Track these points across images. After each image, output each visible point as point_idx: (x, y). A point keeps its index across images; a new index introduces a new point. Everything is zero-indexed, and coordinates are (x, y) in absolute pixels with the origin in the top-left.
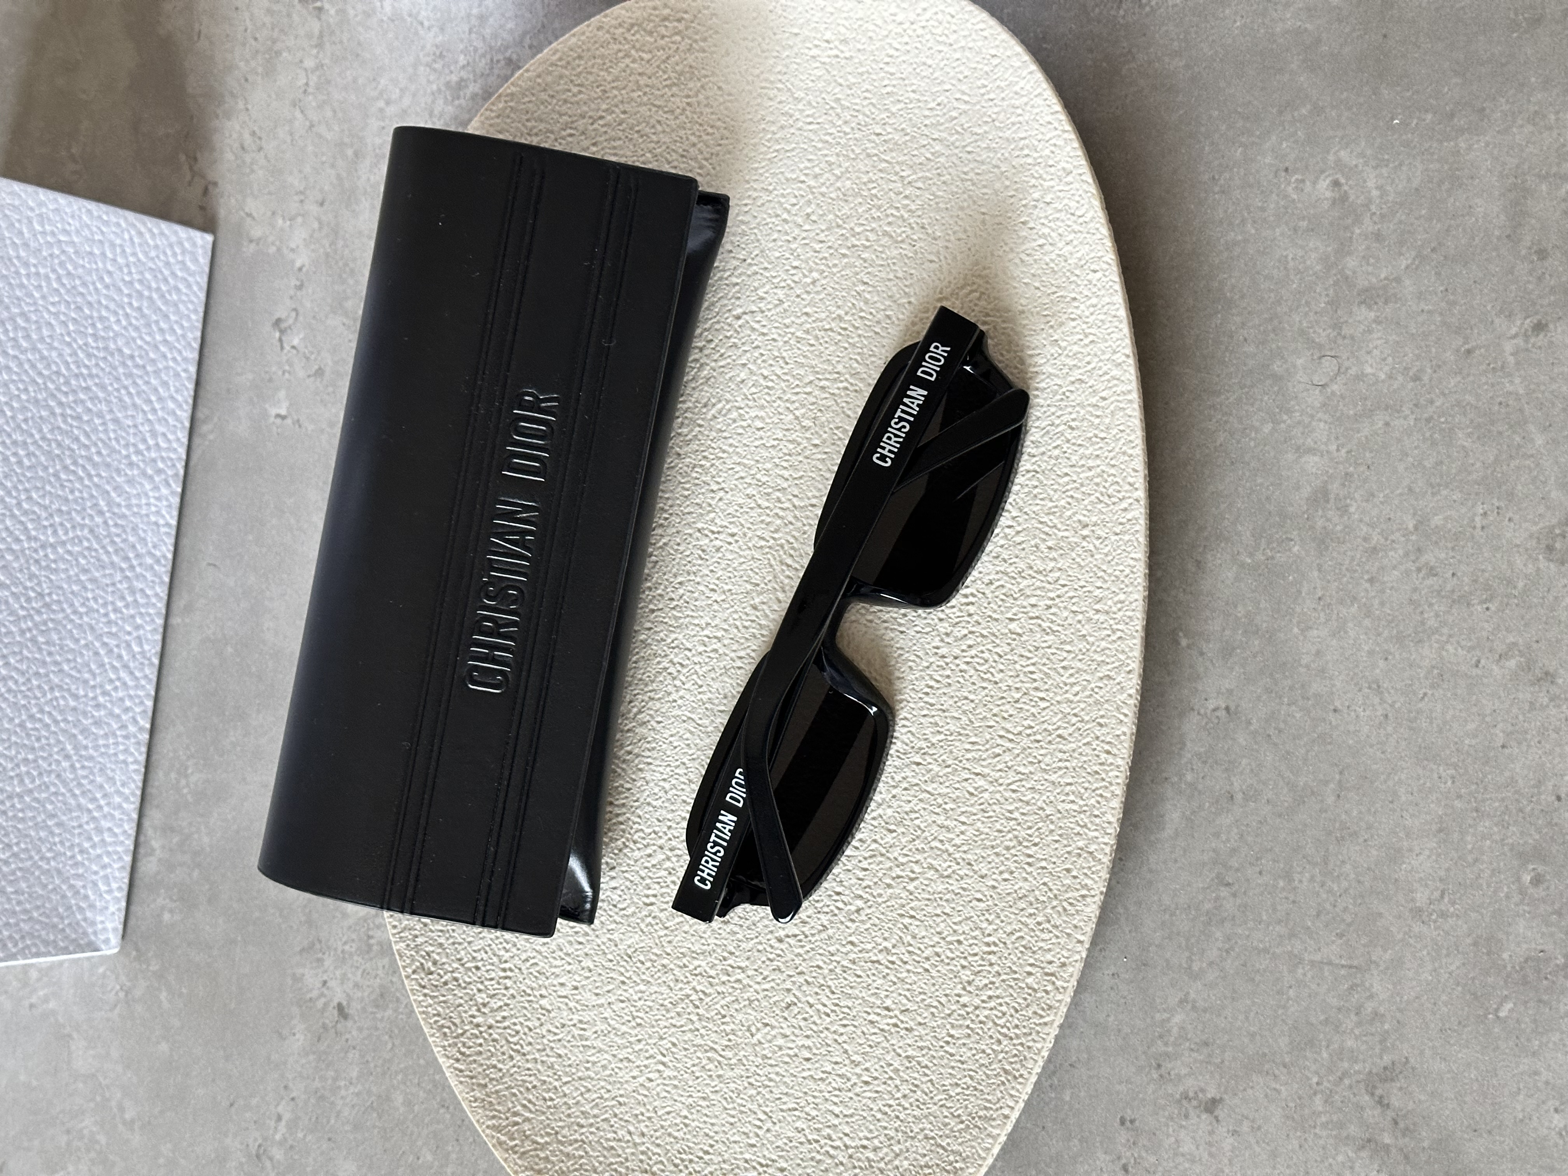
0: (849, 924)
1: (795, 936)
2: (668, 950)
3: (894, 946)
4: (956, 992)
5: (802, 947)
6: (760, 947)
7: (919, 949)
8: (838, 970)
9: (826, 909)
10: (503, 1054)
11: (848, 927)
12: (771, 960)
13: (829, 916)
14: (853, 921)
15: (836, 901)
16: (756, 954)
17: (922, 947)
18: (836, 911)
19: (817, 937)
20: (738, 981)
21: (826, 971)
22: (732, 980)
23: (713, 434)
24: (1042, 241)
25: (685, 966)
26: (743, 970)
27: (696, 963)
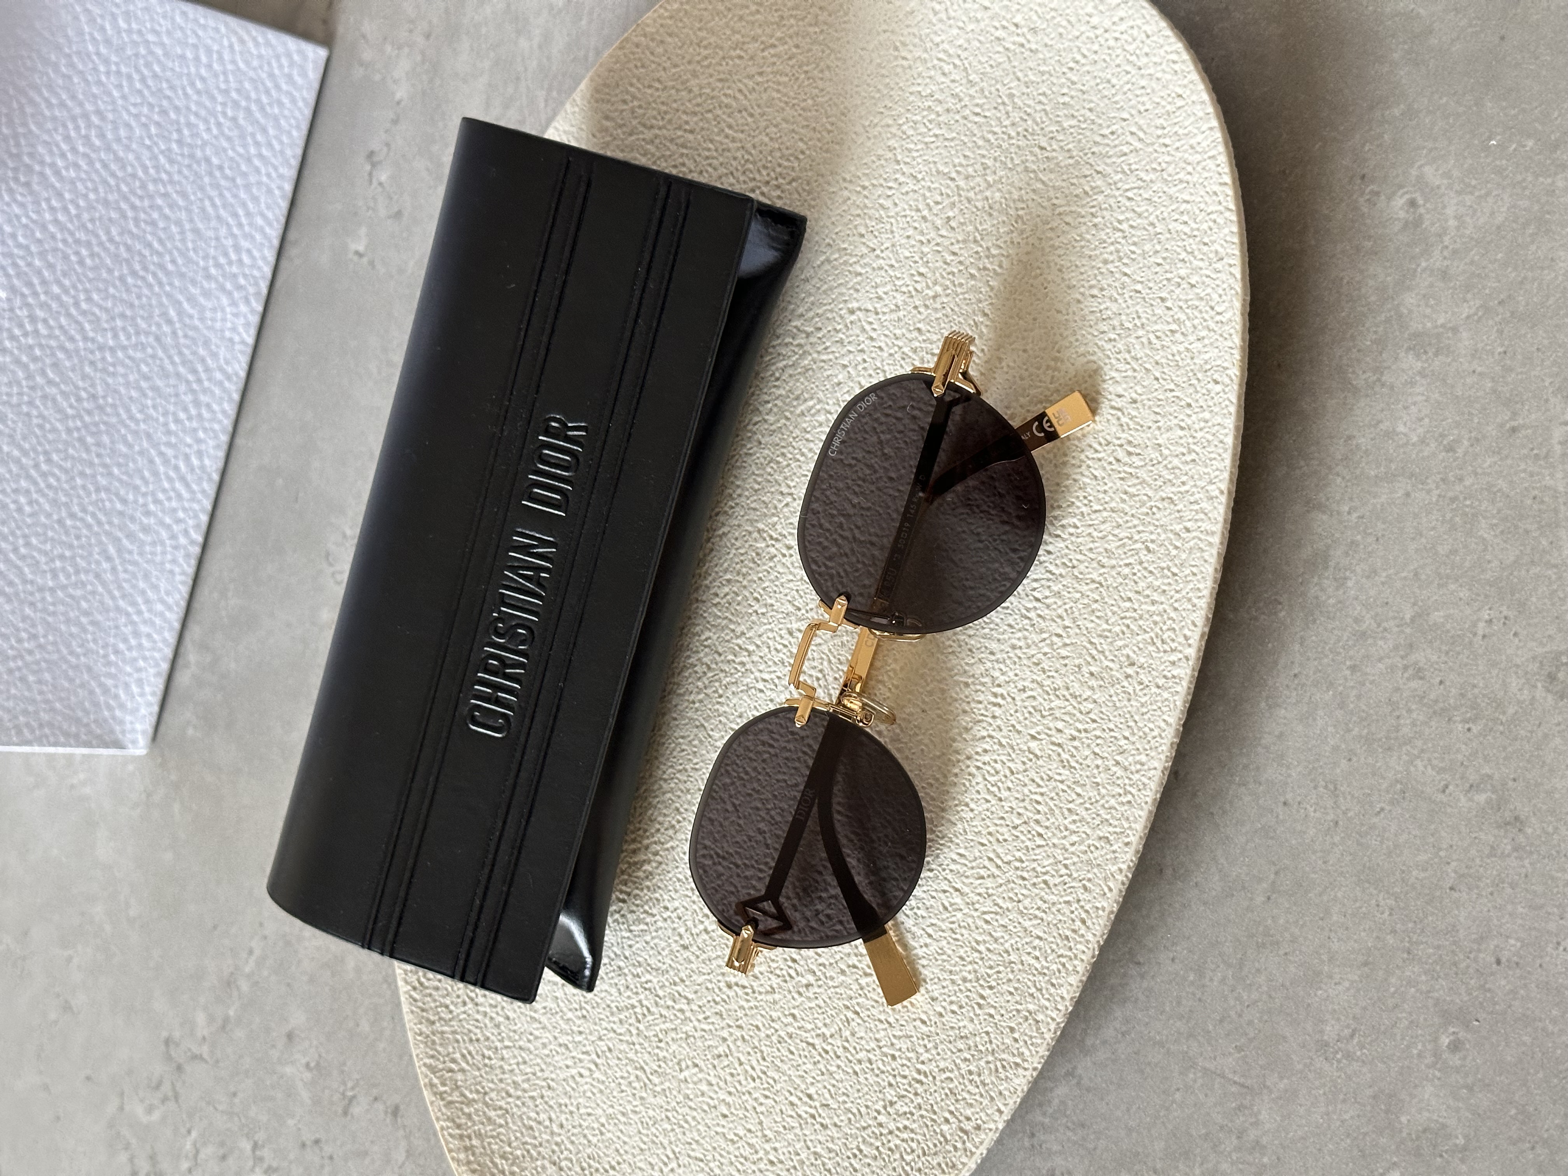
0: (796, 996)
5: (748, 1001)
8: (774, 1038)
9: (778, 972)
12: (716, 1003)
13: (779, 980)
14: (800, 994)
18: (787, 978)
19: (762, 997)
20: (682, 1011)
21: (763, 1035)
22: (677, 1007)
23: (797, 432)
24: (1174, 327)
25: (638, 976)
26: (689, 1001)
27: (648, 977)
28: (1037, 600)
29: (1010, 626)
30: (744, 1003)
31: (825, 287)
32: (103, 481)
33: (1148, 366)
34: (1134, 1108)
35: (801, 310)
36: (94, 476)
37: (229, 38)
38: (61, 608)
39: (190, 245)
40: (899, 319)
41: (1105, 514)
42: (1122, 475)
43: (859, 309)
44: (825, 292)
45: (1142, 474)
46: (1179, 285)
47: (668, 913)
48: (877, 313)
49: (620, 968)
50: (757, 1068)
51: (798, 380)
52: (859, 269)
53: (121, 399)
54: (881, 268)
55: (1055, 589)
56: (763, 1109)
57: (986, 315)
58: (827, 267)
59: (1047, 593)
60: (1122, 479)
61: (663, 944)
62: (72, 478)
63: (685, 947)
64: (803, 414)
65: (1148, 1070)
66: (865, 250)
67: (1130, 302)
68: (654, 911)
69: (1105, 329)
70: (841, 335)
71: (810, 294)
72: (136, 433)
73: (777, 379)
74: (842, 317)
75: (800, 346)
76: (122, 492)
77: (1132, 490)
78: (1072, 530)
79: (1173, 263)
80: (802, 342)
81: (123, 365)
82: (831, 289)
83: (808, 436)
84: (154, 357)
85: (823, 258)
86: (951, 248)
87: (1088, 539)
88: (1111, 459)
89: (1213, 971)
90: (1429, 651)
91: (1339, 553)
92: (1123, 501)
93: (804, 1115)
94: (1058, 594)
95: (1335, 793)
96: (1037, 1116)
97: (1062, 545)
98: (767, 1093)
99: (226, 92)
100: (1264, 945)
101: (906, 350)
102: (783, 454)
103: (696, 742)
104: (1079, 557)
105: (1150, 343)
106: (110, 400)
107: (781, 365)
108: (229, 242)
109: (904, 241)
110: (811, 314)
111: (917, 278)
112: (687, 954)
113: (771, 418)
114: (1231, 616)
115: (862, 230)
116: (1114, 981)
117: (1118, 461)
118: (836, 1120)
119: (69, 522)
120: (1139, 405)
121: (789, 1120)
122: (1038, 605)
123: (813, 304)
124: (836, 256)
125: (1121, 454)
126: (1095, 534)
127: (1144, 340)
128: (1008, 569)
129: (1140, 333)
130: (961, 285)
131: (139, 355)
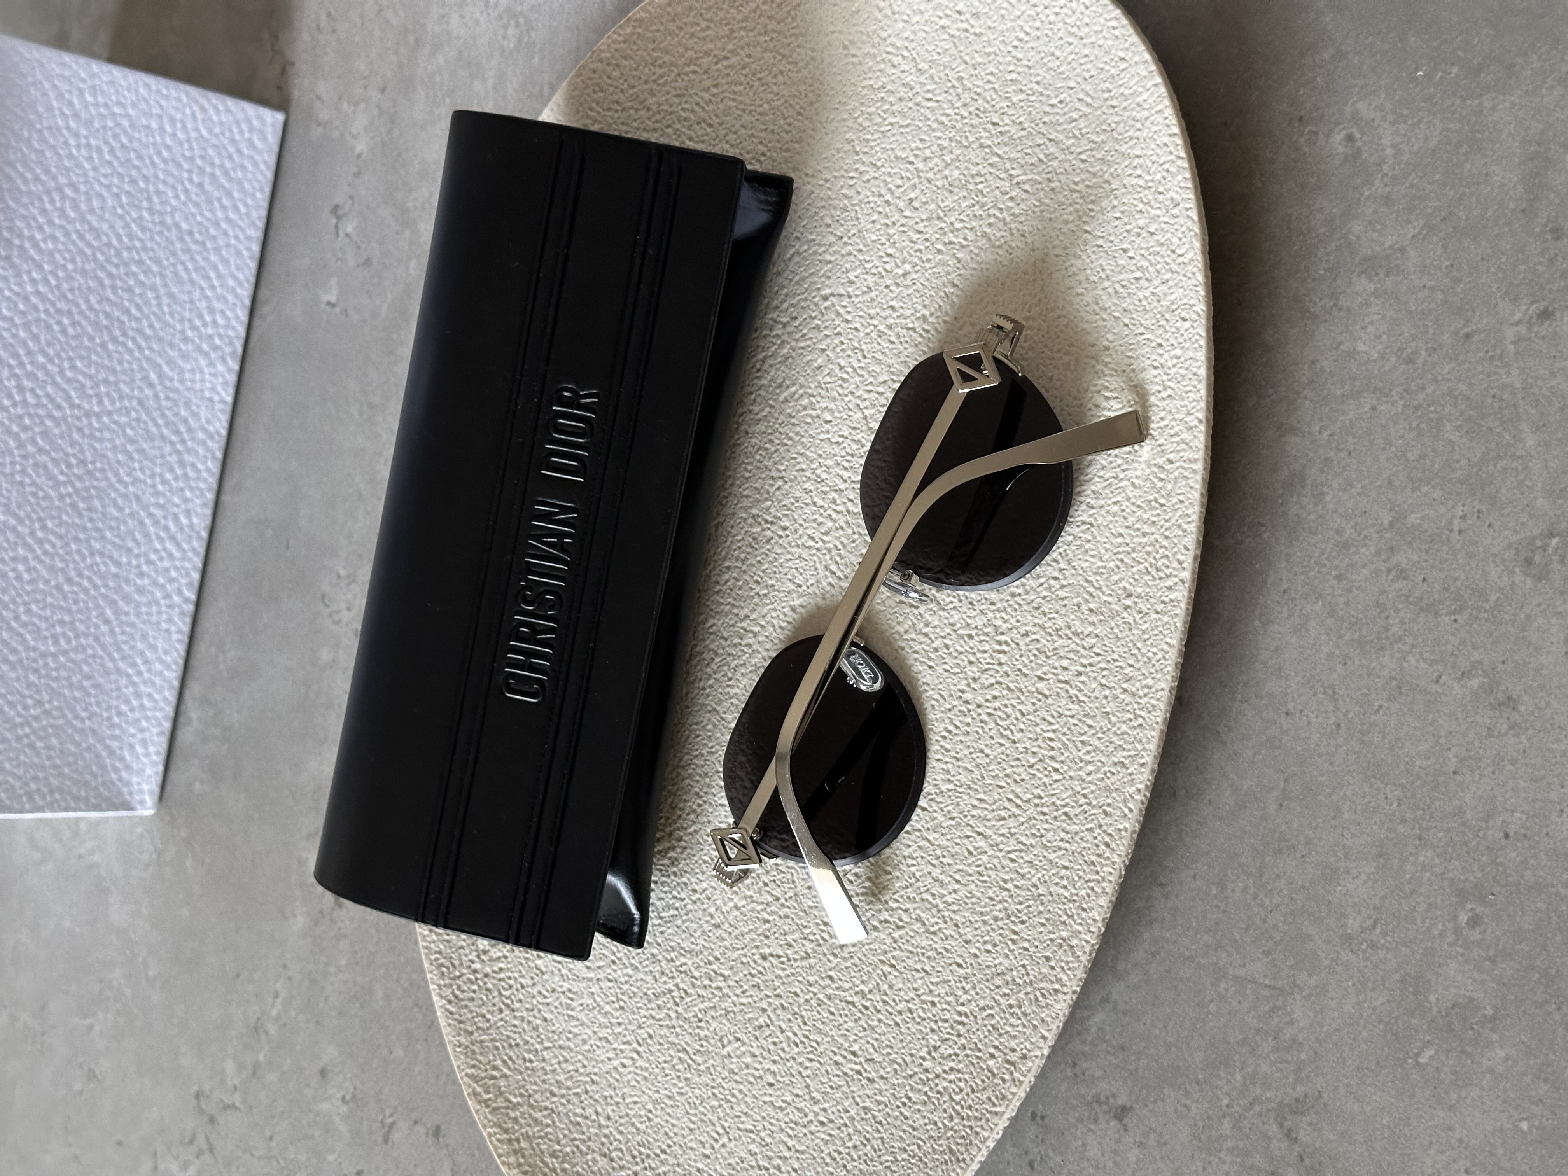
1: (779, 957)
2: (660, 941)
3: (870, 992)
4: (921, 1054)
5: (784, 969)
6: (745, 960)
7: (894, 1000)
8: (814, 1002)
10: (494, 1005)
11: (829, 961)
12: (753, 976)
13: (813, 945)
15: (822, 931)
16: (739, 965)
17: (897, 999)
18: (821, 942)
19: (799, 964)
20: (719, 988)
21: (802, 1000)
22: (714, 985)
23: (782, 418)
24: (1139, 274)
25: (672, 960)
26: (725, 978)
27: (683, 960)
30: (779, 972)
31: (797, 278)
32: (97, 546)
33: (1116, 314)
34: (1171, 1025)
35: (775, 303)
36: (87, 541)
37: (191, 108)
38: (64, 674)
39: (166, 309)
40: (872, 300)
43: (832, 295)
44: (797, 283)
46: (1139, 235)
47: (698, 896)
48: (850, 297)
49: (653, 955)
50: (799, 1033)
51: (778, 369)
52: (828, 257)
53: (107, 463)
54: (850, 254)
56: (809, 1072)
57: (955, 286)
58: (797, 259)
61: (694, 926)
62: (67, 544)
63: (717, 926)
64: (786, 400)
65: (1181, 986)
66: (832, 239)
67: (1093, 256)
68: (683, 895)
69: (1073, 284)
70: (817, 322)
71: (783, 287)
72: (125, 496)
73: (759, 370)
74: (816, 305)
75: (778, 336)
76: (116, 555)
79: (1131, 215)
80: (780, 332)
82: (803, 279)
83: (793, 420)
84: (138, 420)
85: (792, 251)
86: (917, 227)
89: (1234, 882)
90: (1409, 552)
91: (1314, 470)
93: (851, 1073)
95: (1334, 697)
96: (1077, 1045)
98: (811, 1056)
99: (192, 159)
100: (1280, 851)
101: (881, 328)
102: (771, 441)
103: (709, 727)
105: (1116, 292)
106: (98, 466)
107: (760, 356)
108: (203, 304)
109: (870, 226)
110: (785, 305)
111: (885, 259)
112: (719, 932)
113: (756, 408)
114: (1217, 543)
115: (828, 220)
118: (882, 1073)
119: (66, 588)
120: (1111, 352)
121: (836, 1079)
123: (787, 295)
124: (805, 247)
127: (1111, 290)
129: (1106, 284)
130: (929, 260)
131: (124, 419)
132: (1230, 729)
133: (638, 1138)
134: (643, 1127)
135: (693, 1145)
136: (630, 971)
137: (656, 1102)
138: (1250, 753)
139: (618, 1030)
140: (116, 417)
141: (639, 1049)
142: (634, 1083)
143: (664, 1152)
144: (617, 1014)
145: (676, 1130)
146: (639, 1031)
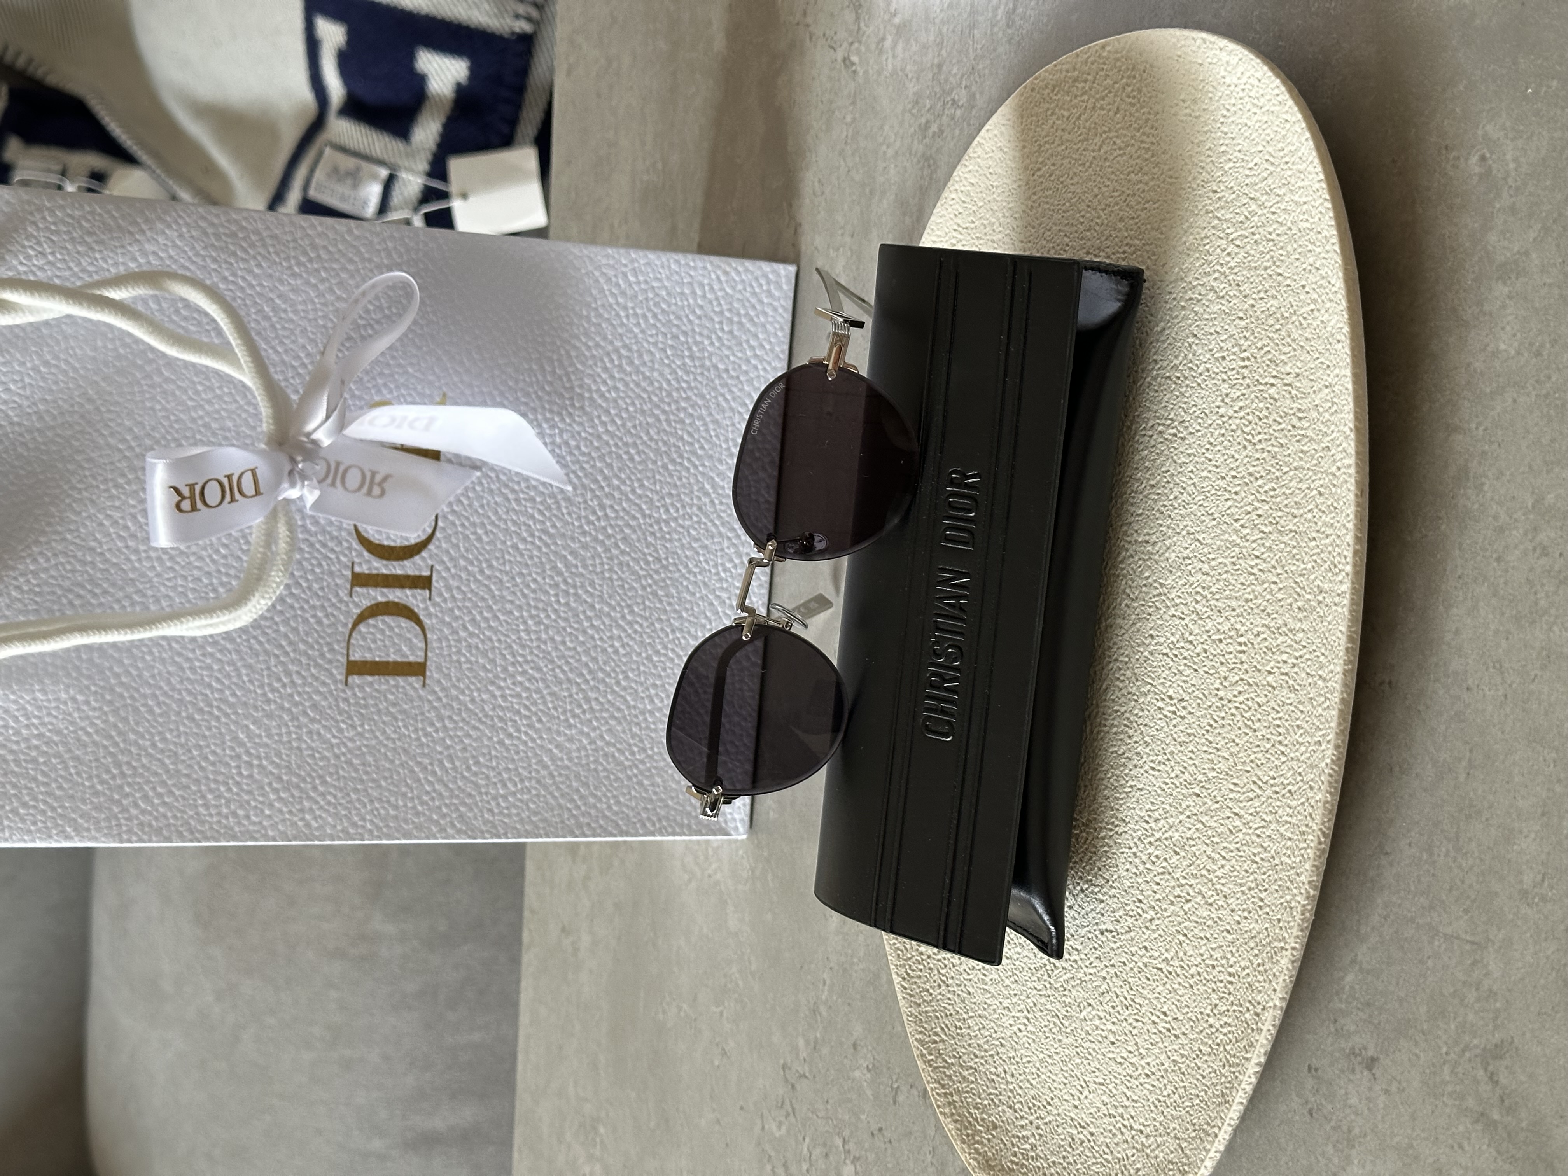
28: (1257, 557)
29: (1243, 584)
41: (1291, 473)
42: (1298, 438)
45: (1310, 433)
53: (679, 558)
55: (1267, 544)
59: (1263, 550)
60: (1298, 441)
77: (1305, 448)
78: (1272, 493)
81: (676, 531)
87: (1283, 497)
88: (1290, 427)
89: (1439, 847)
92: (1301, 459)
94: (1270, 549)
97: (1267, 507)
100: (1470, 816)
104: (1280, 514)
106: (671, 561)
116: (1372, 873)
117: (1294, 427)
122: (1258, 561)
125: (1295, 421)
126: (1288, 492)
128: (1234, 537)
131: (687, 523)
132: (1428, 707)
133: (1032, 1092)
134: (1034, 1083)
135: (1066, 1097)
136: (1018, 949)
137: (1041, 1061)
138: (1443, 727)
139: (1015, 1000)
140: (681, 522)
141: (1030, 1016)
142: (1027, 1045)
143: (1049, 1104)
144: (1013, 986)
145: (1055, 1085)
146: (1029, 1001)
